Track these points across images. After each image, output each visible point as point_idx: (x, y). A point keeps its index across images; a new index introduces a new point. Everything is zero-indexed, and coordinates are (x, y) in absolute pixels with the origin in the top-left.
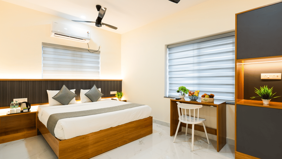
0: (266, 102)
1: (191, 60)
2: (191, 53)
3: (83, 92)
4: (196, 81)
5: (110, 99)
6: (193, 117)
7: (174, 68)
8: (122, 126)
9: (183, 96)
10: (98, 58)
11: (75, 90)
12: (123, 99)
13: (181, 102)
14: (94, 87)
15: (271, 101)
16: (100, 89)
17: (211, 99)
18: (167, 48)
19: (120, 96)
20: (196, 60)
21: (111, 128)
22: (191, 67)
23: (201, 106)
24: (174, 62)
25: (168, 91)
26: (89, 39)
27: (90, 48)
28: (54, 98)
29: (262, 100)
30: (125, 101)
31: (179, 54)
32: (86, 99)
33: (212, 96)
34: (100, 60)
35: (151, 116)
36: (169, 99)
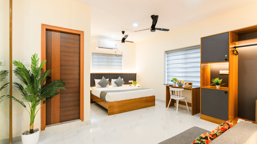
0: (218, 87)
1: (181, 61)
2: (181, 57)
3: (113, 81)
4: (184, 75)
5: (129, 85)
6: (178, 96)
7: (170, 66)
8: (137, 99)
9: (175, 84)
10: (121, 59)
11: (108, 79)
12: (137, 85)
13: (172, 87)
14: (120, 78)
15: (220, 86)
16: (122, 79)
17: (190, 86)
18: (166, 53)
19: (135, 84)
20: (184, 61)
21: (131, 99)
22: (181, 66)
23: (183, 89)
24: (171, 62)
25: (166, 80)
26: (117, 49)
27: (117, 54)
28: (98, 84)
29: (216, 86)
30: (139, 87)
31: (173, 57)
32: (115, 85)
33: (190, 84)
34: (122, 61)
35: (154, 95)
36: (165, 85)
